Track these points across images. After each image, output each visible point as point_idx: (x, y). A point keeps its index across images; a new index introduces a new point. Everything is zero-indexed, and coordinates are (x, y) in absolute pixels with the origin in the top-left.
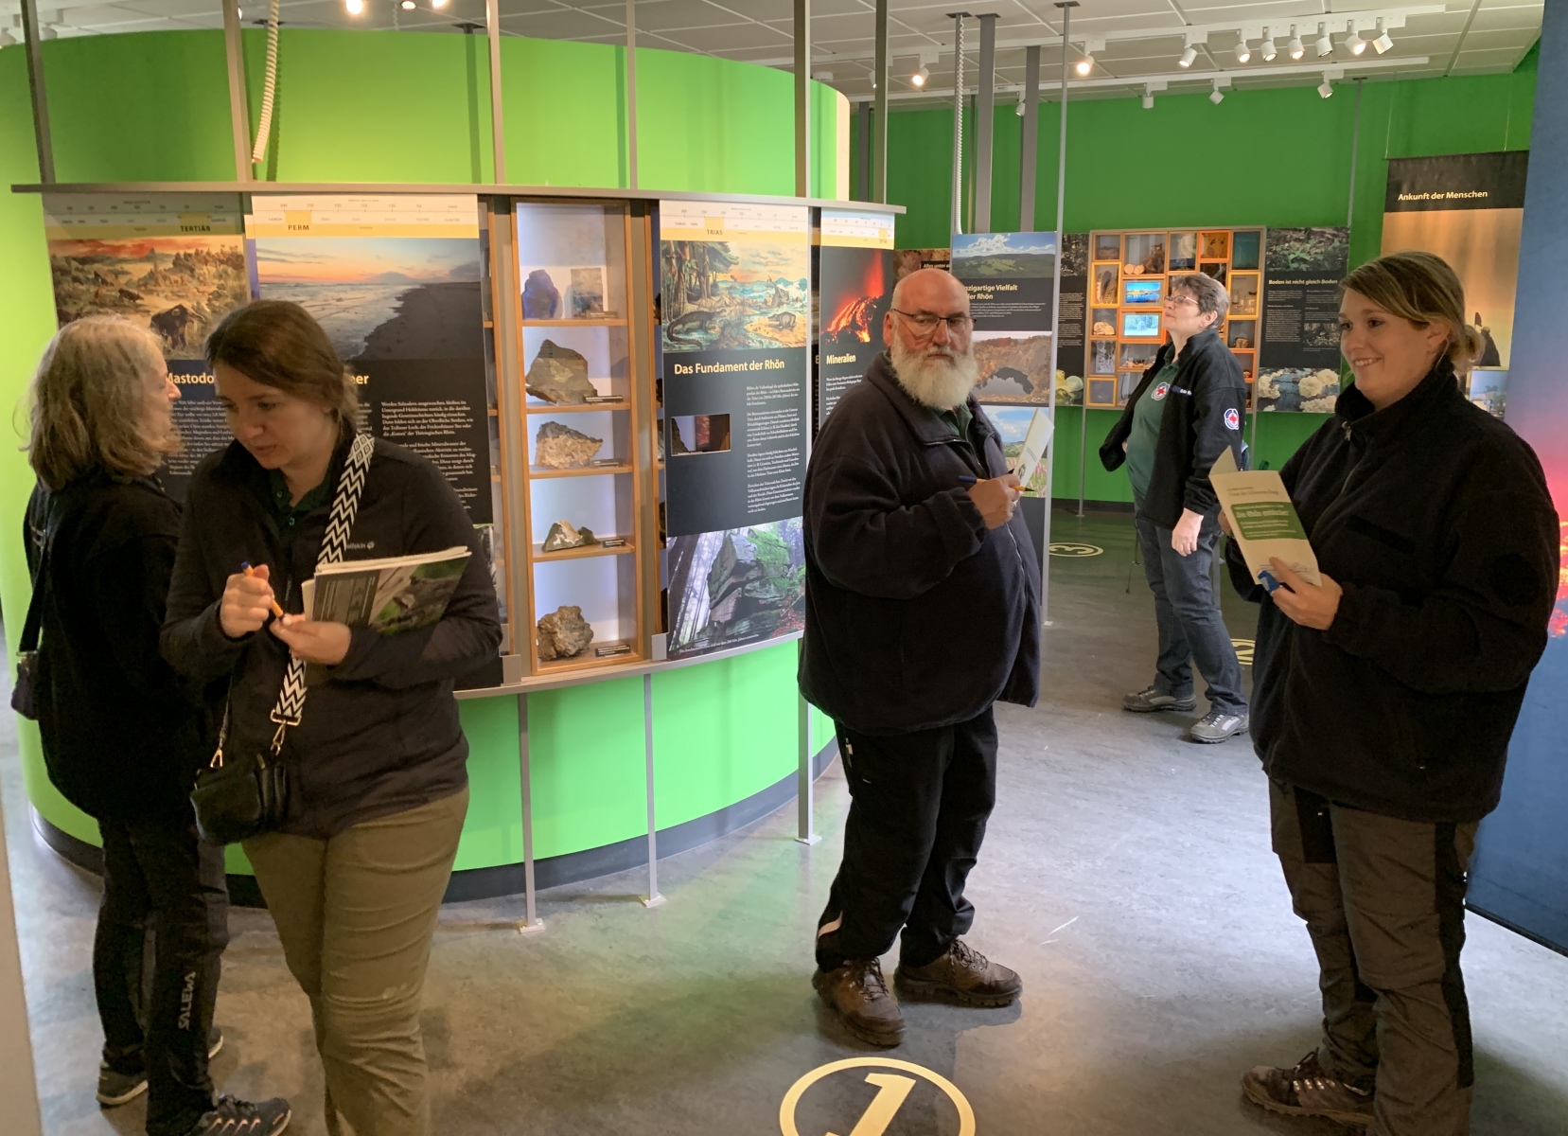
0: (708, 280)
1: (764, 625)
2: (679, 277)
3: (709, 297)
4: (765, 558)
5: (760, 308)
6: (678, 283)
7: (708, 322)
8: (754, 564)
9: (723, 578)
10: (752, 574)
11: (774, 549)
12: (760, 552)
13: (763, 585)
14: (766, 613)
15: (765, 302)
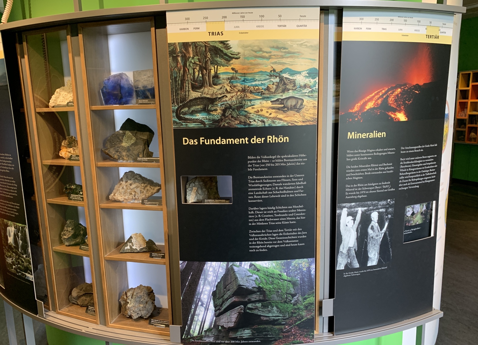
0: (210, 72)
1: (267, 335)
2: (184, 71)
3: (210, 86)
4: (267, 287)
5: (262, 94)
6: (184, 75)
7: (210, 106)
8: (255, 290)
9: (226, 297)
10: (254, 297)
11: (276, 281)
12: (262, 282)
13: (264, 306)
14: (269, 327)
15: (268, 89)
